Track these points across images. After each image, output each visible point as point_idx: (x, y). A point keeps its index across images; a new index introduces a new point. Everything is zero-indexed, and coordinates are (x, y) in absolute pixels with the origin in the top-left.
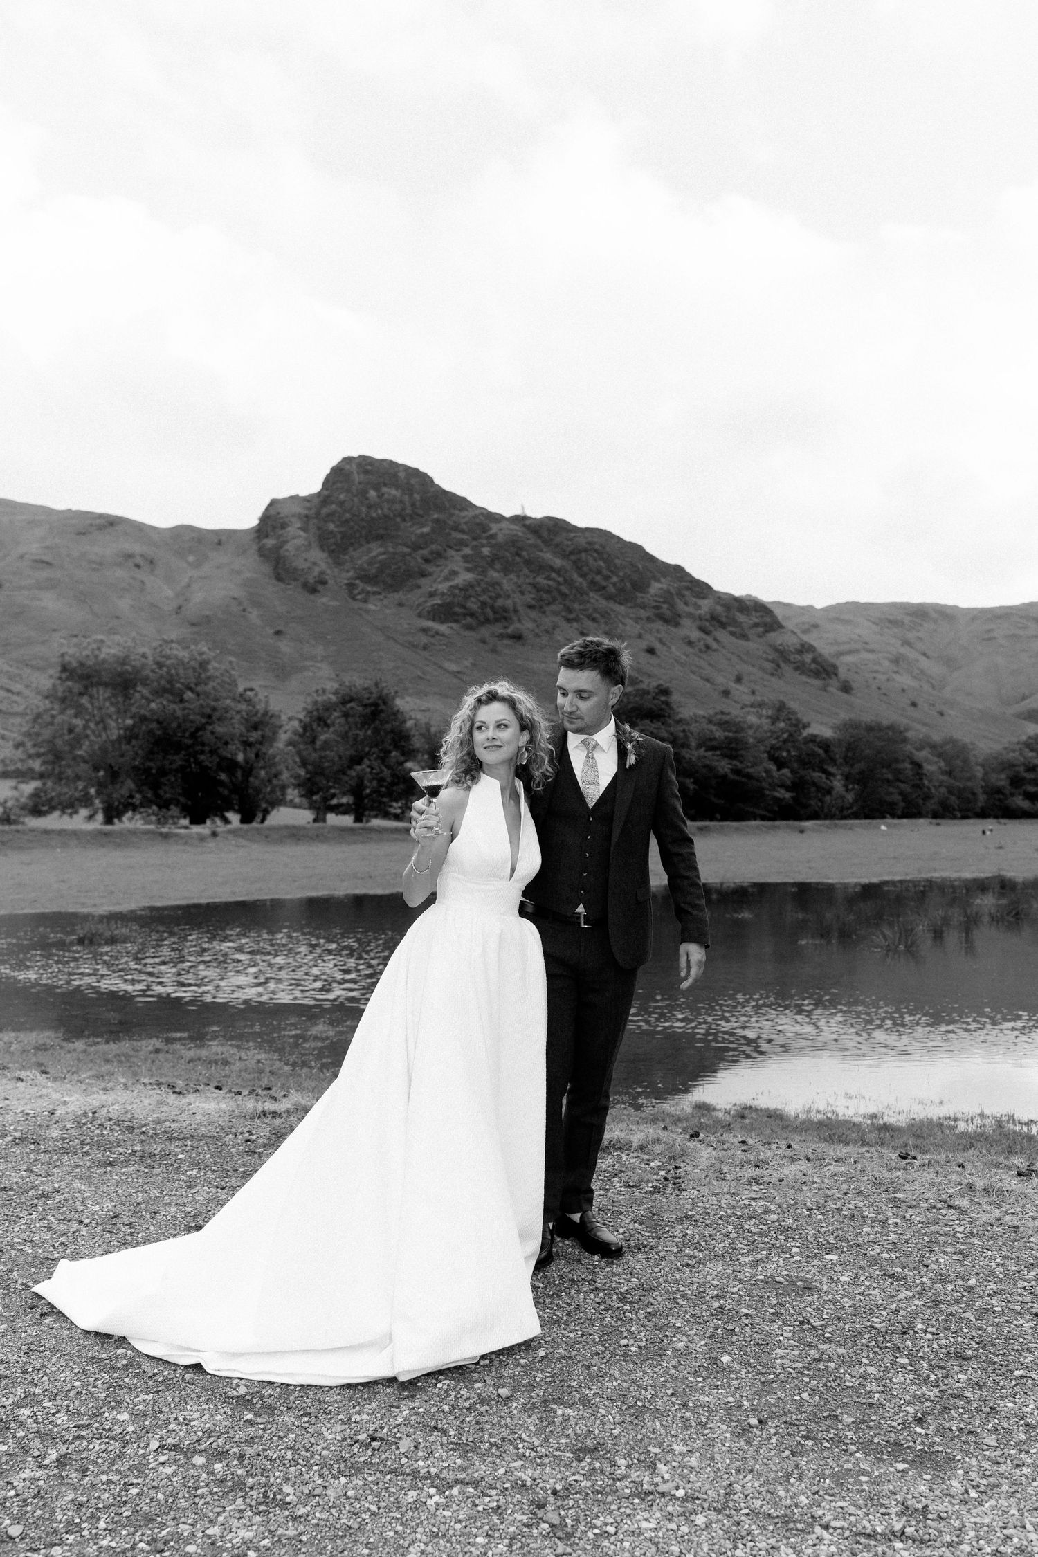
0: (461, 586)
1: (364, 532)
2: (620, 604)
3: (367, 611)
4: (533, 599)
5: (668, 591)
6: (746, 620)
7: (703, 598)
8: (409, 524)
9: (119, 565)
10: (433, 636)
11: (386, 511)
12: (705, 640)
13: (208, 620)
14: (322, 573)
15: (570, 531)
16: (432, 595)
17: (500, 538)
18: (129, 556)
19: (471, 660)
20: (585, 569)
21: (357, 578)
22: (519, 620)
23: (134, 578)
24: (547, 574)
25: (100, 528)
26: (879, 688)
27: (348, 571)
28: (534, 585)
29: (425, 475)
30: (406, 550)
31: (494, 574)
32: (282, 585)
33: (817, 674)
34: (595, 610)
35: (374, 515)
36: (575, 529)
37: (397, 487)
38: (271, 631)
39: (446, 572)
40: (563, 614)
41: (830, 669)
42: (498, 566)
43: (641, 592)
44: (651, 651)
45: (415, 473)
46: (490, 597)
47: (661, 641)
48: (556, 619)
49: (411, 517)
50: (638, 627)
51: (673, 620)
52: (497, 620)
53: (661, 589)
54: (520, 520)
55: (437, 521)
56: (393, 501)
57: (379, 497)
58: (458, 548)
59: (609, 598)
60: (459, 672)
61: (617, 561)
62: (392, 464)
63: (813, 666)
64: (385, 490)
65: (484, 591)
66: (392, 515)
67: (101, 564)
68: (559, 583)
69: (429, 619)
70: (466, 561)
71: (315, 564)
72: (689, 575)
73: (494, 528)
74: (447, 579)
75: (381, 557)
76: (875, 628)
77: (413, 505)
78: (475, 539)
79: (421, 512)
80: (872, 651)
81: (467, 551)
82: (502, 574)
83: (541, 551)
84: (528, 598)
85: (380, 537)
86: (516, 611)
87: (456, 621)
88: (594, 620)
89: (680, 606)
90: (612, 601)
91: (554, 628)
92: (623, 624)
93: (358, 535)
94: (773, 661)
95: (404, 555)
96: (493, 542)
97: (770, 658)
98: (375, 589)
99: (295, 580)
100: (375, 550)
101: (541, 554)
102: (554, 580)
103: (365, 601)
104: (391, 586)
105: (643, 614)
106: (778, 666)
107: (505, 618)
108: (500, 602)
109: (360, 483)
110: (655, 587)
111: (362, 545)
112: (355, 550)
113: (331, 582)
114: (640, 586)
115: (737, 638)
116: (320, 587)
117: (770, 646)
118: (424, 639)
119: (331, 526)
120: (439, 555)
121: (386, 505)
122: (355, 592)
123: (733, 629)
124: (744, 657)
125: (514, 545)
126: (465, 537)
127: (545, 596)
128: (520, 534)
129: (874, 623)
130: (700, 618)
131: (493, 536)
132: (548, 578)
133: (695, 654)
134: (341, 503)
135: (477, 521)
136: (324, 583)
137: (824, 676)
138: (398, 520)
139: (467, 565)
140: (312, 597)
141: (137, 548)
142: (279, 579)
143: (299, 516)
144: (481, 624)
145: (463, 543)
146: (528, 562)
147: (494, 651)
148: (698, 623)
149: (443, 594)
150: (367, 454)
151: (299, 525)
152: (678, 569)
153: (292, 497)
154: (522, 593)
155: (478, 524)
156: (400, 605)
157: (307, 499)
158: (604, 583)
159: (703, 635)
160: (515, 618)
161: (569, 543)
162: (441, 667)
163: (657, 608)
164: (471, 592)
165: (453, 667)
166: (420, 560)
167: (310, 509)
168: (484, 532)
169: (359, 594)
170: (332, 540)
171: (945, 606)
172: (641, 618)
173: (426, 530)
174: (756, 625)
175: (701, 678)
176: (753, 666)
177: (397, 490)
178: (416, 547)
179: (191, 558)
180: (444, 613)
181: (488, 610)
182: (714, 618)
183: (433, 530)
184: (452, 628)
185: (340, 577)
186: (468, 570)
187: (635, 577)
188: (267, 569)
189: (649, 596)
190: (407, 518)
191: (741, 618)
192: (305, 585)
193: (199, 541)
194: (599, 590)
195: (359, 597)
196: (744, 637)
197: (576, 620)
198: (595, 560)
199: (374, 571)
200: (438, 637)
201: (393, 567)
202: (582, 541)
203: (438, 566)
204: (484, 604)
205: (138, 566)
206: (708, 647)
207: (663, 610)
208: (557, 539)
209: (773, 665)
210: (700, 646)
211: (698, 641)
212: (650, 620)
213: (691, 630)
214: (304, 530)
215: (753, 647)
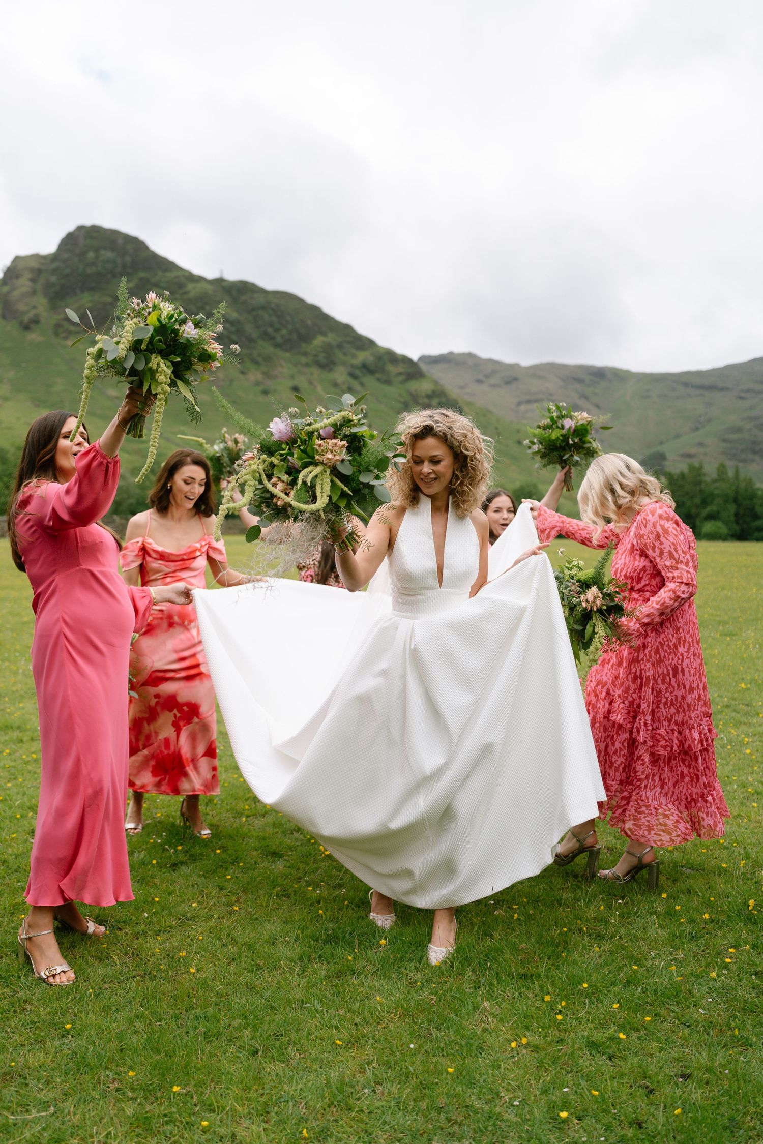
1: (79, 284)
2: (286, 351)
3: (64, 346)
5: (329, 344)
6: (394, 370)
7: (362, 351)
11: (99, 269)
12: (348, 381)
14: (36, 315)
15: (254, 292)
17: (192, 295)
20: (260, 322)
26: (497, 428)
27: (59, 314)
29: (143, 243)
30: (110, 300)
32: (6, 323)
34: (259, 355)
35: (89, 270)
36: (262, 291)
43: (306, 343)
44: (296, 390)
45: (135, 240)
47: (310, 383)
50: (295, 370)
51: (327, 365)
53: (323, 341)
54: (220, 281)
55: (141, 279)
56: (108, 262)
57: (97, 258)
59: (277, 346)
61: (288, 318)
62: (115, 233)
64: (103, 252)
66: (104, 272)
71: (34, 307)
72: (355, 332)
73: (190, 286)
75: (89, 304)
76: (561, 383)
77: (124, 265)
79: (130, 271)
85: (92, 289)
88: (257, 363)
89: (339, 355)
90: (278, 350)
92: (282, 366)
93: (74, 286)
95: (105, 304)
97: (402, 400)
99: (16, 319)
100: (86, 300)
103: (66, 338)
105: (304, 360)
109: (84, 246)
110: (319, 340)
111: (76, 295)
112: (71, 298)
113: (42, 321)
114: (305, 337)
115: (382, 383)
116: (32, 326)
117: (405, 391)
119: (53, 279)
121: (100, 264)
122: (60, 330)
124: (382, 399)
125: (202, 300)
128: (210, 292)
130: (352, 366)
131: (186, 293)
134: (66, 261)
135: (176, 280)
136: (37, 322)
138: (109, 276)
140: (25, 333)
142: (4, 317)
143: (32, 270)
148: (350, 369)
151: (29, 276)
152: (348, 328)
153: (32, 256)
157: (44, 257)
158: (273, 334)
159: (350, 380)
161: (252, 301)
163: (316, 356)
167: (43, 265)
168: (182, 288)
169: (63, 332)
170: (53, 290)
171: (621, 370)
172: (301, 364)
174: (400, 374)
177: (112, 252)
182: (365, 367)
183: (136, 286)
185: (49, 319)
187: (302, 331)
189: (311, 347)
191: (392, 369)
192: (21, 323)
194: (270, 339)
195: (62, 335)
196: (388, 382)
198: (270, 316)
202: (261, 300)
207: (322, 357)
208: (244, 298)
209: (401, 406)
210: (345, 387)
211: (344, 383)
212: (307, 365)
213: (340, 375)
214: (33, 280)
215: (393, 391)
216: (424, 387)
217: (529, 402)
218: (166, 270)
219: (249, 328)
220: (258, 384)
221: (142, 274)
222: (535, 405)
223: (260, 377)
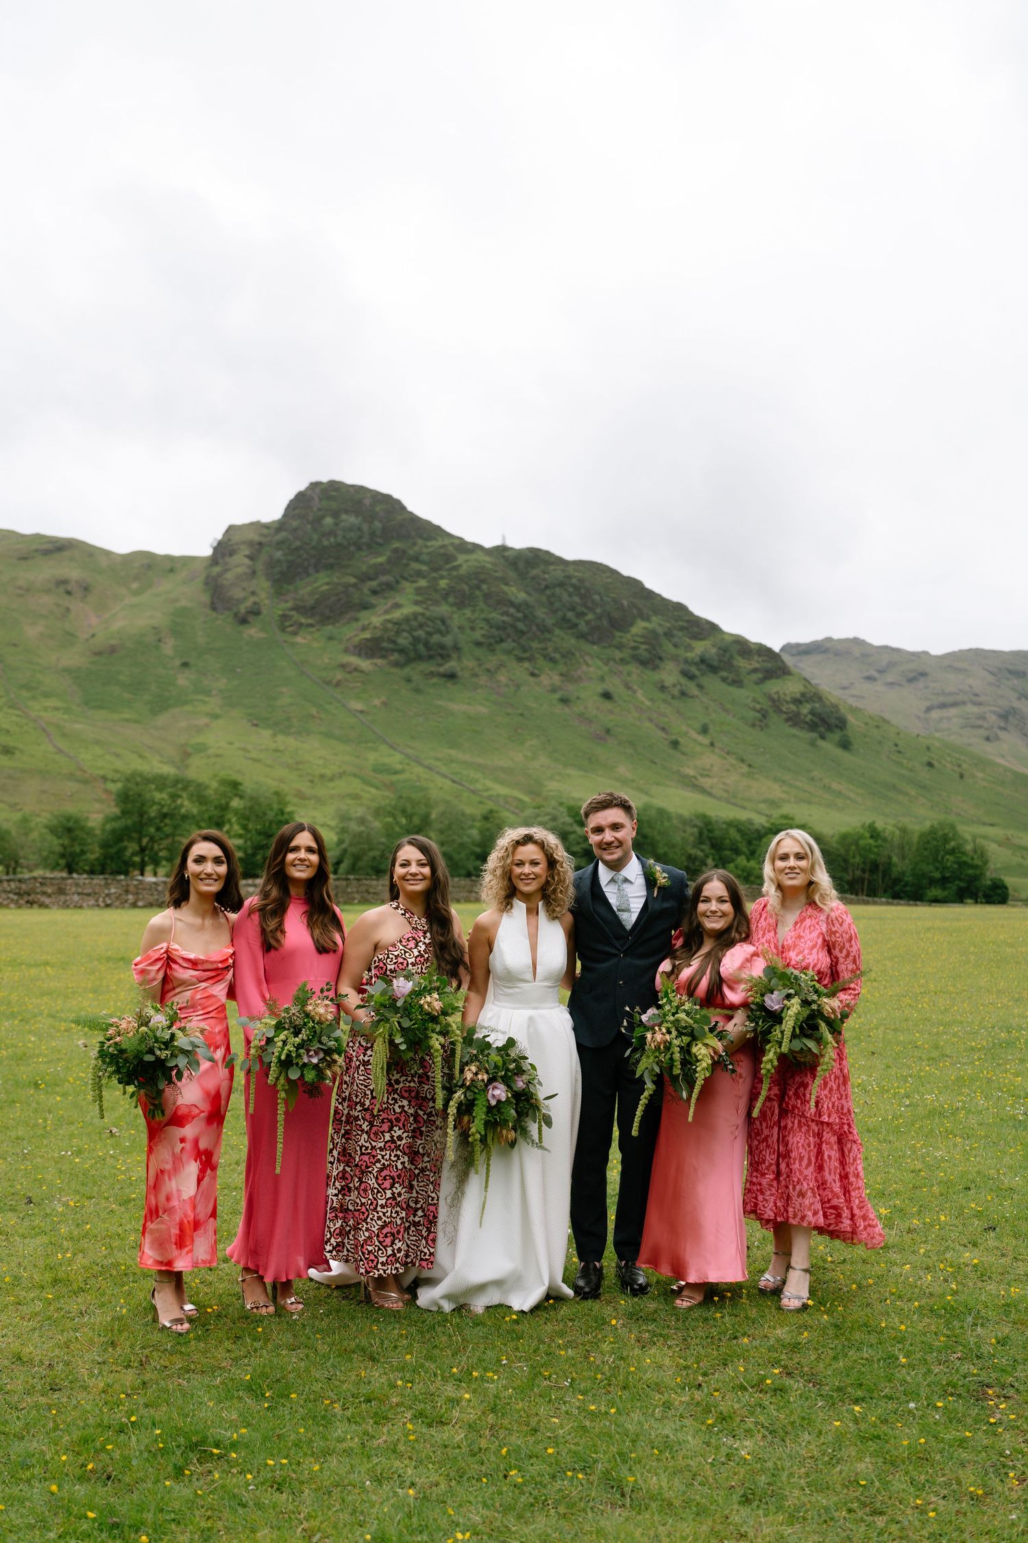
0: (395, 620)
1: (313, 561)
2: (594, 643)
3: (293, 645)
4: (483, 636)
5: (653, 632)
6: (746, 665)
7: (701, 639)
8: (364, 553)
9: (48, 591)
10: (350, 672)
11: (340, 539)
12: (681, 685)
13: (113, 650)
14: (255, 603)
15: (548, 563)
16: (364, 629)
17: (463, 571)
18: (64, 582)
19: (383, 698)
20: (557, 605)
21: (292, 609)
22: (459, 658)
23: (58, 605)
24: (505, 609)
25: (46, 553)
26: (896, 745)
27: (287, 601)
28: (486, 620)
29: (398, 502)
30: (353, 580)
31: (444, 609)
32: (214, 614)
33: (813, 727)
34: (556, 650)
35: (326, 543)
36: (560, 561)
37: (357, 514)
38: (177, 662)
39: (390, 604)
40: (516, 652)
41: (833, 721)
42: (451, 599)
43: (621, 631)
44: (607, 696)
45: (388, 499)
46: (430, 634)
47: (627, 686)
48: (504, 658)
49: (369, 546)
50: (606, 669)
51: (651, 661)
52: (431, 657)
53: (645, 628)
54: (502, 550)
55: (396, 551)
56: (350, 529)
57: (336, 524)
58: (411, 579)
59: (581, 636)
60: (362, 712)
61: (596, 597)
62: (362, 489)
63: (810, 717)
64: (344, 517)
65: (421, 626)
66: (345, 543)
67: (28, 590)
68: (518, 620)
69: (354, 654)
70: (418, 594)
71: (253, 593)
72: (691, 614)
73: (461, 558)
74: (386, 612)
75: (326, 587)
76: (990, 678)
77: (373, 534)
78: (435, 570)
79: (380, 541)
80: (980, 704)
81: (423, 583)
82: (455, 609)
83: (507, 584)
84: (478, 635)
85: (330, 567)
86: (457, 648)
87: (383, 657)
88: (552, 660)
89: (668, 647)
90: (582, 642)
91: (501, 665)
92: (587, 664)
93: (306, 563)
94: (759, 712)
95: (347, 586)
96: (455, 573)
97: (758, 707)
98: (310, 621)
99: (230, 609)
100: (321, 582)
101: (505, 588)
102: (508, 616)
103: (295, 634)
104: (329, 618)
105: (618, 655)
106: (764, 716)
107: (442, 656)
108: (436, 638)
109: (320, 509)
110: (639, 627)
111: (308, 575)
112: (301, 579)
113: (264, 612)
114: (619, 623)
115: (729, 684)
116: (251, 618)
117: (765, 694)
118: (339, 675)
119: (279, 554)
120: (391, 587)
121: (340, 533)
122: (287, 624)
123: (724, 674)
124: (728, 706)
125: (478, 577)
126: (424, 568)
127: (496, 633)
128: (489, 566)
129: (991, 673)
130: (686, 661)
131: (456, 568)
132: (506, 613)
133: (665, 701)
134: (295, 530)
135: (442, 551)
136: (257, 613)
137: (822, 729)
138: (352, 548)
139: (419, 598)
140: (241, 628)
141: (74, 573)
142: (214, 608)
143: (251, 544)
144: (409, 661)
145: (419, 574)
146: (487, 596)
147: (417, 691)
148: (682, 666)
149: (375, 628)
150: (338, 478)
151: (247, 553)
152: (680, 608)
153: (252, 524)
154: (473, 629)
155: (444, 554)
156: (331, 638)
157: (266, 526)
158: (575, 620)
159: (683, 680)
160: (454, 656)
161: (547, 576)
162: (344, 706)
163: (635, 648)
164: (404, 627)
165: (357, 705)
166: (366, 591)
167: (265, 536)
168: (447, 562)
169: (291, 626)
170: (278, 569)
172: (614, 660)
173: (381, 560)
174: (755, 670)
175: (657, 726)
176: (734, 716)
177: (357, 516)
178: (365, 578)
179: (135, 586)
180: (371, 648)
181: (421, 647)
182: (703, 660)
183: (389, 561)
184: (376, 664)
185: (273, 608)
186: (416, 603)
187: (616, 615)
188: (206, 598)
189: (628, 636)
190: (364, 547)
191: (742, 664)
192: (236, 615)
193: (149, 567)
194: (571, 628)
195: (290, 629)
196: (737, 683)
197: (530, 659)
198: (570, 595)
199: (312, 602)
200: (356, 674)
201: (333, 599)
202: (557, 573)
203: (385, 598)
204: (416, 640)
205: (69, 593)
206: (683, 694)
207: (643, 651)
208: (534, 572)
209: (758, 715)
210: (676, 692)
211: (674, 686)
212: (623, 661)
213: (669, 674)
214: (251, 558)
215: (743, 695)
216: (790, 688)
217: (943, 706)
218: (429, 538)
219: (541, 613)
220: (554, 690)
221: (396, 545)
222: (953, 711)
223: (557, 679)
